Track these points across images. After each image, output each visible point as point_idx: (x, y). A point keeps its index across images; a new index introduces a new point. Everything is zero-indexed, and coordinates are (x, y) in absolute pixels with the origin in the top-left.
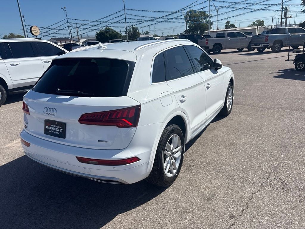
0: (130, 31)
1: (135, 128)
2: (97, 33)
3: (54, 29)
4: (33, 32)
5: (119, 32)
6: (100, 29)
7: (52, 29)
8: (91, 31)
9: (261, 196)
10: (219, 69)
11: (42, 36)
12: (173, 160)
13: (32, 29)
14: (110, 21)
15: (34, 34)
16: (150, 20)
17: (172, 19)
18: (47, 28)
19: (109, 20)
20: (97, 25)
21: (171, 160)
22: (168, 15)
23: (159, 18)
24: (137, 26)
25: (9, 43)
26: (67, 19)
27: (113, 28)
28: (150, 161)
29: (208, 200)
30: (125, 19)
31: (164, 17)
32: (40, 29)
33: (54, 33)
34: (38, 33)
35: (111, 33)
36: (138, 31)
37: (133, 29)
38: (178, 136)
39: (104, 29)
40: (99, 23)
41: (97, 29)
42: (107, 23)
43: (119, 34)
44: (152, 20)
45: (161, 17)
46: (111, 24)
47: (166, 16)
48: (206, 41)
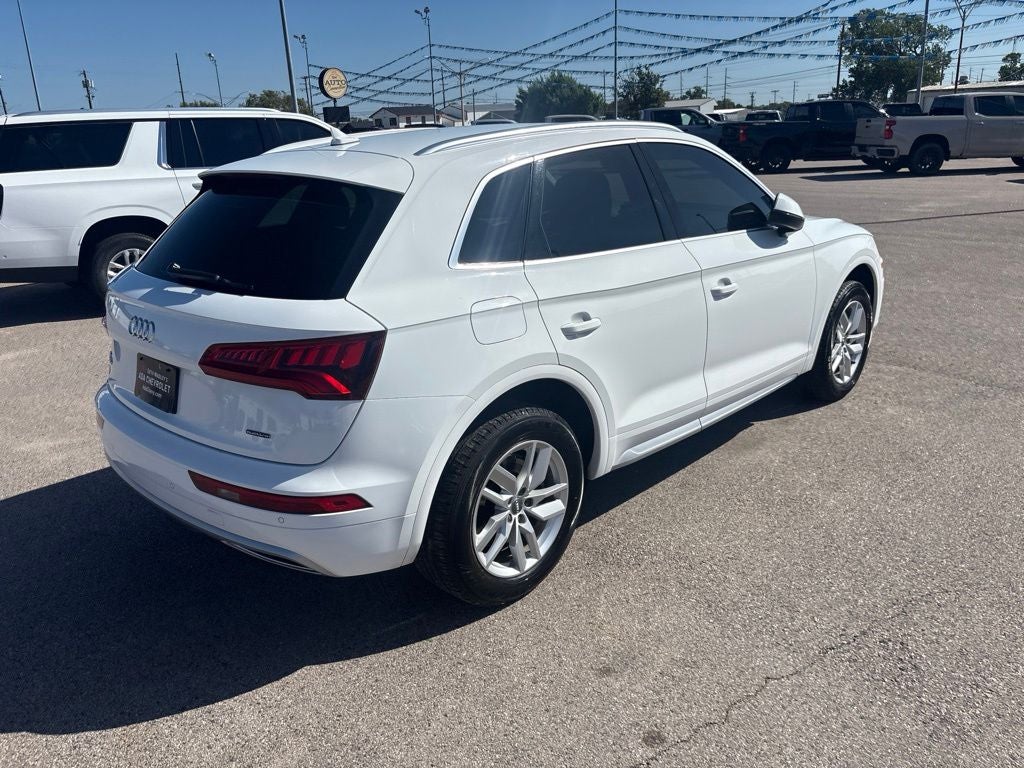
0: (629, 85)
1: (355, 405)
2: (521, 91)
3: (389, 78)
4: (326, 87)
5: (592, 90)
6: (533, 78)
7: (383, 78)
8: (501, 85)
9: (796, 693)
10: (792, 230)
11: (354, 100)
12: (523, 525)
13: (327, 78)
14: (562, 53)
15: (331, 93)
16: (698, 50)
17: (782, 43)
18: (368, 75)
19: (561, 50)
20: (521, 66)
21: (517, 524)
22: (768, 30)
23: (735, 41)
24: (655, 70)
25: (194, 119)
26: (431, 46)
27: (574, 76)
28: (410, 514)
29: (606, 671)
30: (613, 46)
31: (751, 36)
32: (350, 77)
33: (387, 92)
34: (343, 91)
35: (566, 92)
36: (658, 86)
37: (642, 79)
38: (552, 448)
39: (544, 80)
40: (528, 58)
41: (519, 80)
42: (555, 61)
43: (591, 94)
44: (706, 49)
45: (741, 39)
46: (566, 62)
47: (759, 33)
48: (887, 127)
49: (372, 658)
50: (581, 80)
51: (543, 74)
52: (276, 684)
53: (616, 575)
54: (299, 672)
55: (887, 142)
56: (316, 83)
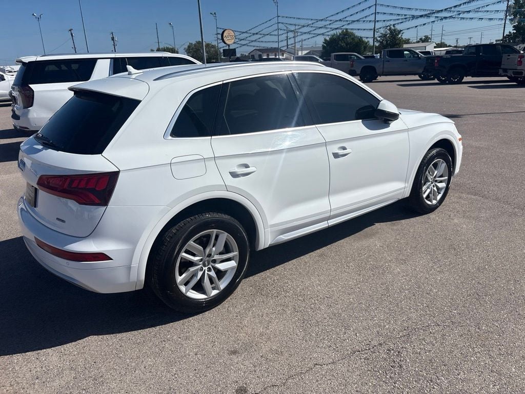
0: (384, 36)
1: (103, 208)
2: (325, 40)
3: (257, 34)
4: (225, 39)
5: (364, 39)
6: (332, 33)
7: (254, 34)
8: (314, 37)
11: (239, 45)
12: (209, 273)
13: (225, 34)
14: (346, 19)
15: (227, 42)
16: (421, 16)
17: (469, 12)
18: (246, 32)
19: (346, 18)
20: (325, 27)
21: (206, 272)
22: (461, 5)
23: (442, 11)
24: (398, 27)
26: (278, 17)
27: (354, 31)
28: (134, 264)
30: (374, 15)
31: (451, 8)
32: (237, 34)
33: (255, 41)
34: (233, 41)
35: (349, 40)
36: (400, 36)
37: (391, 32)
38: (226, 234)
39: (338, 34)
40: (328, 22)
41: (323, 34)
42: (343, 23)
43: (363, 42)
44: (426, 15)
45: (446, 9)
46: (349, 24)
47: (455, 6)
48: (519, 59)
49: (124, 334)
50: (358, 34)
51: (337, 31)
52: (73, 343)
53: (263, 302)
54: (87, 338)
55: (519, 68)
56: (220, 36)
